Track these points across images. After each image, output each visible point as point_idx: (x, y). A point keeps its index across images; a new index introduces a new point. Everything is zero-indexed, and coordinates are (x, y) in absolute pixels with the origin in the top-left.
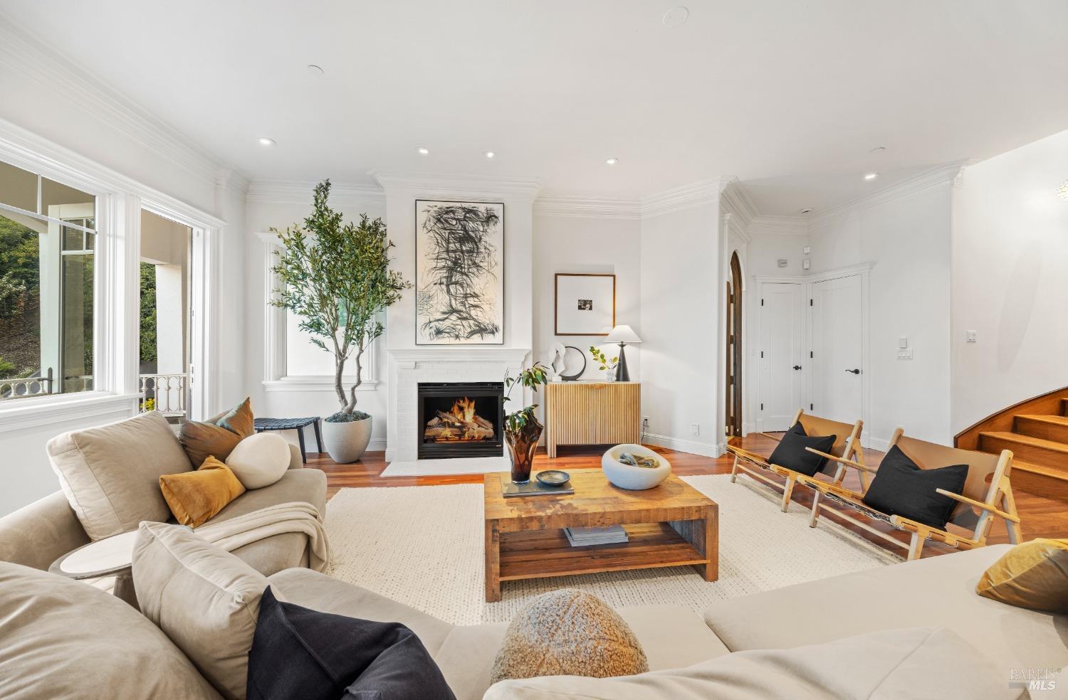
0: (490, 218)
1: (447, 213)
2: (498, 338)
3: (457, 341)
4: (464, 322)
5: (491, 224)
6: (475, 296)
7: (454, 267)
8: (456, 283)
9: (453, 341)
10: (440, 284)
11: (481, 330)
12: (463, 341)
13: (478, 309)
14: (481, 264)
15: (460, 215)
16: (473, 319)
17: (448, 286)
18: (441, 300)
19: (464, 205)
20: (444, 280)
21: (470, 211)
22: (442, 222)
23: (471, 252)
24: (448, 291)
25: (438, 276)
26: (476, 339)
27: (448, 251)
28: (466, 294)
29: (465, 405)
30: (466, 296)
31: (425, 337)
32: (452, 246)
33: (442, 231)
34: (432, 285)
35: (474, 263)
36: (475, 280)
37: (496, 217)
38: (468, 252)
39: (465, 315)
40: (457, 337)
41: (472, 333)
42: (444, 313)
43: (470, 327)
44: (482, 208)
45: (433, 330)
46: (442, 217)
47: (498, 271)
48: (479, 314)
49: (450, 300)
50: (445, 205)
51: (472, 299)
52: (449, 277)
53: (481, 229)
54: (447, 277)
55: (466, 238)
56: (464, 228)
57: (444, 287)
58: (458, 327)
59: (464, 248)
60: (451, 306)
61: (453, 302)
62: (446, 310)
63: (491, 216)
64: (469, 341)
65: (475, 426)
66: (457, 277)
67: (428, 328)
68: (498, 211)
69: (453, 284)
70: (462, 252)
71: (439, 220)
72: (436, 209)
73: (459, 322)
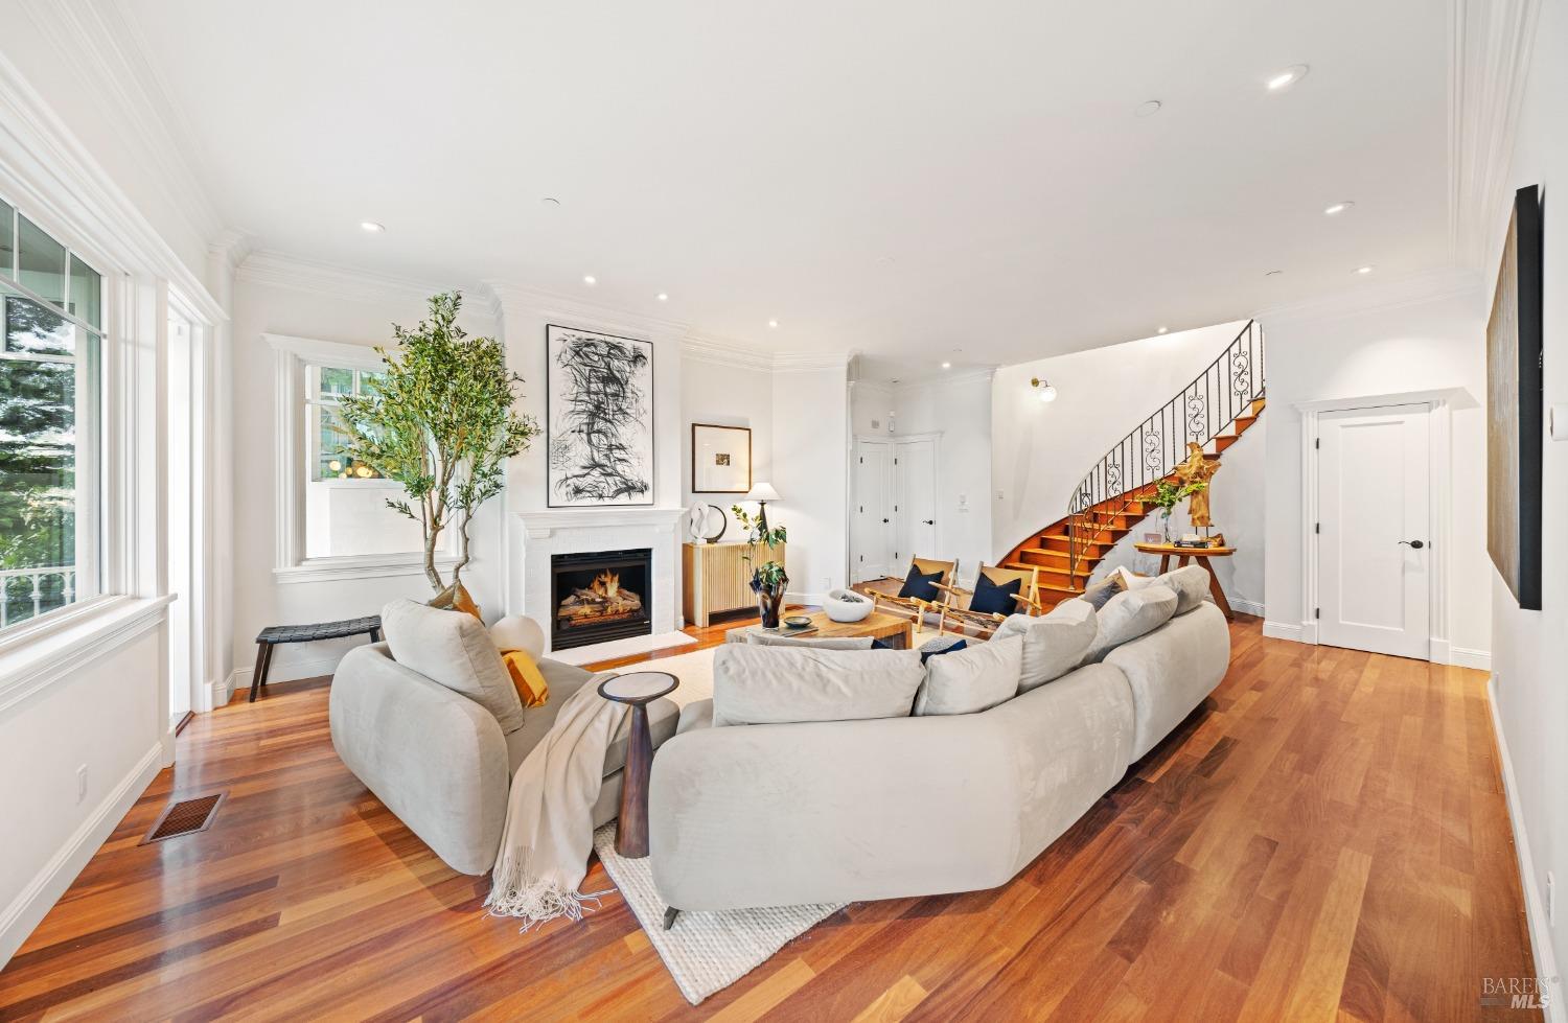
0: (638, 358)
1: (587, 345)
2: (647, 497)
3: (601, 502)
4: (608, 479)
5: (639, 364)
6: (621, 447)
7: (598, 411)
8: (599, 432)
9: (595, 501)
10: (580, 432)
11: (629, 488)
12: (607, 501)
13: (625, 464)
14: (628, 411)
15: (604, 350)
16: (619, 475)
17: (589, 434)
18: (580, 452)
19: (608, 339)
20: (584, 428)
21: (615, 347)
22: (581, 356)
23: (615, 395)
24: (590, 441)
25: (577, 422)
26: (623, 498)
27: (588, 392)
28: (611, 445)
29: (607, 579)
30: (610, 448)
31: (559, 496)
32: (594, 387)
33: (582, 367)
34: (569, 432)
35: (620, 409)
36: (621, 429)
37: (644, 357)
38: (613, 395)
39: (610, 471)
40: (601, 496)
41: (619, 492)
42: (585, 468)
43: (616, 484)
44: (628, 345)
45: (570, 489)
46: (581, 350)
47: (647, 419)
48: (626, 469)
49: (592, 452)
50: (585, 336)
51: (617, 451)
52: (590, 424)
53: (628, 369)
54: (588, 424)
55: (610, 379)
56: (608, 366)
57: (584, 436)
58: (602, 485)
59: (608, 390)
60: (593, 459)
61: (596, 454)
62: (587, 464)
63: (639, 356)
64: (615, 502)
65: (620, 600)
66: (600, 424)
67: (564, 485)
68: (646, 350)
69: (594, 432)
70: (606, 394)
71: (577, 353)
72: (574, 339)
73: (602, 478)
